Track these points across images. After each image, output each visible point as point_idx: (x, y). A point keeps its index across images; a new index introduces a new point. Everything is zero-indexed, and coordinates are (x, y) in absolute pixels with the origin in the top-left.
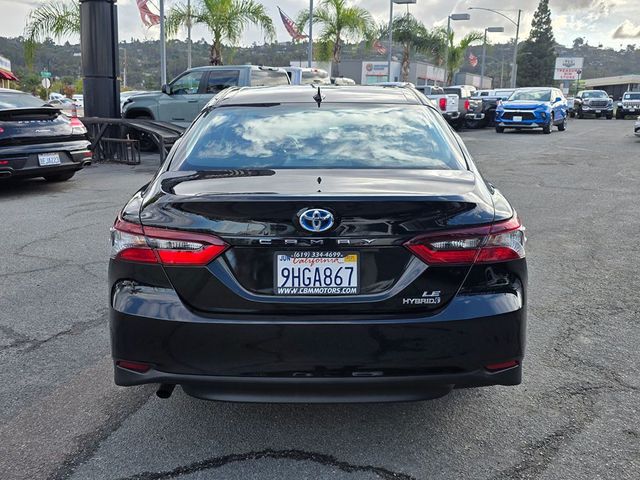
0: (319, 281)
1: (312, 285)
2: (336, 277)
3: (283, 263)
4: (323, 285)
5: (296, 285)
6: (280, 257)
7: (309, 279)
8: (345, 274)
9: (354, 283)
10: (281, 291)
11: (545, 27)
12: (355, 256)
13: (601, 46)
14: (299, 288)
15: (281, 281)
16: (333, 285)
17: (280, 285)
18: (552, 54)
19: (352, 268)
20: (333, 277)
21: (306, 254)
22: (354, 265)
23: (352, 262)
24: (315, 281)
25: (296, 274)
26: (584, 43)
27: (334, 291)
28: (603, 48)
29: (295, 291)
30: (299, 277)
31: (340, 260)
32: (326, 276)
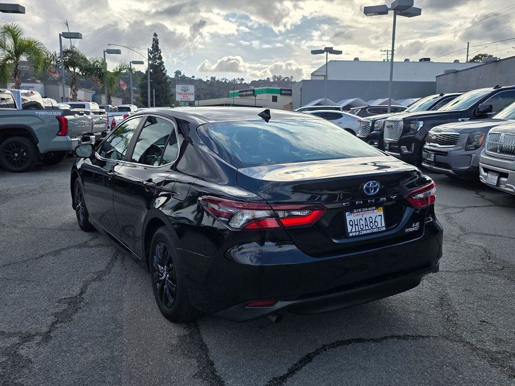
0: (367, 225)
1: (364, 229)
2: (375, 222)
3: (349, 217)
4: (370, 228)
5: (357, 230)
6: (347, 214)
7: (362, 225)
8: (379, 219)
9: (383, 225)
10: (351, 235)
11: (158, 61)
12: (382, 208)
13: (193, 77)
14: (359, 231)
15: (349, 228)
16: (374, 227)
17: (349, 231)
18: (166, 82)
19: (381, 215)
20: (373, 222)
21: (360, 210)
22: (381, 213)
23: (380, 212)
24: (366, 226)
25: (356, 223)
26: (182, 74)
27: (375, 230)
28: (195, 79)
29: (357, 234)
30: (357, 225)
31: (375, 211)
32: (371, 222)
